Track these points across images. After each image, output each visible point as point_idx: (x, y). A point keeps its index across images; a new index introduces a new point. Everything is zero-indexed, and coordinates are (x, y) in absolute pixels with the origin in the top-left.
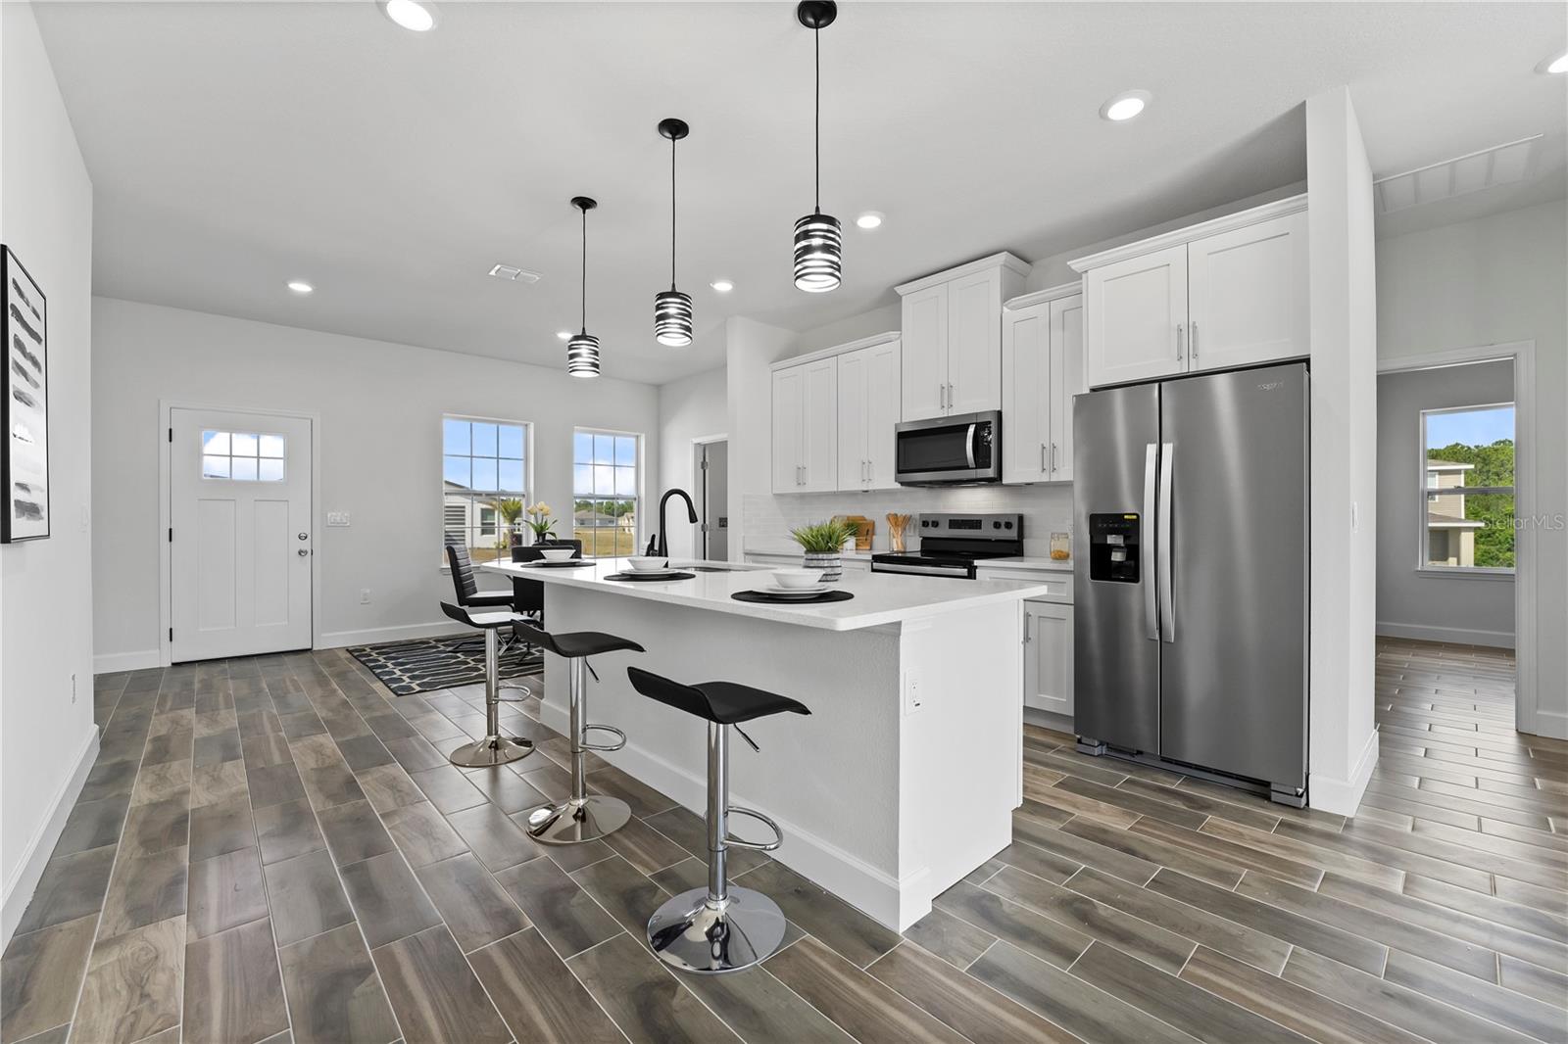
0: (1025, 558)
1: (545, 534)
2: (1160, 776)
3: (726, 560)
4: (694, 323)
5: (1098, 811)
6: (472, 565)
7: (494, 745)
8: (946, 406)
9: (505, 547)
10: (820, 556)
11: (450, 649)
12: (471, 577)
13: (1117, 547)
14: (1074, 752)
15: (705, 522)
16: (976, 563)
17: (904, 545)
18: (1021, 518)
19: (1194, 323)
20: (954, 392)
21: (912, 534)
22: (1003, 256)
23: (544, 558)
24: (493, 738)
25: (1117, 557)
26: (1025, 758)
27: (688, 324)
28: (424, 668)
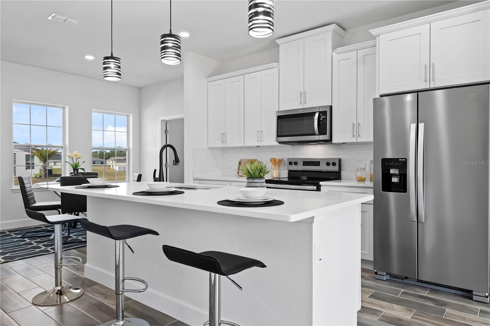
0: (342, 181)
1: (78, 169)
2: (418, 289)
3: (184, 183)
4: (182, 52)
5: (394, 310)
6: (32, 187)
7: (59, 292)
8: (303, 102)
9: (41, 176)
10: (256, 181)
11: (20, 236)
12: (32, 194)
13: (395, 175)
14: (373, 279)
15: (166, 162)
16: (321, 183)
17: (279, 175)
18: (340, 160)
19: (433, 63)
20: (307, 96)
21: (283, 168)
22: (333, 26)
23: (89, 183)
24: (59, 288)
25: (395, 180)
26: (362, 286)
27: (179, 52)
28: (4, 248)
